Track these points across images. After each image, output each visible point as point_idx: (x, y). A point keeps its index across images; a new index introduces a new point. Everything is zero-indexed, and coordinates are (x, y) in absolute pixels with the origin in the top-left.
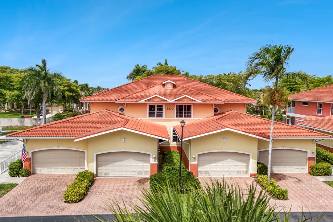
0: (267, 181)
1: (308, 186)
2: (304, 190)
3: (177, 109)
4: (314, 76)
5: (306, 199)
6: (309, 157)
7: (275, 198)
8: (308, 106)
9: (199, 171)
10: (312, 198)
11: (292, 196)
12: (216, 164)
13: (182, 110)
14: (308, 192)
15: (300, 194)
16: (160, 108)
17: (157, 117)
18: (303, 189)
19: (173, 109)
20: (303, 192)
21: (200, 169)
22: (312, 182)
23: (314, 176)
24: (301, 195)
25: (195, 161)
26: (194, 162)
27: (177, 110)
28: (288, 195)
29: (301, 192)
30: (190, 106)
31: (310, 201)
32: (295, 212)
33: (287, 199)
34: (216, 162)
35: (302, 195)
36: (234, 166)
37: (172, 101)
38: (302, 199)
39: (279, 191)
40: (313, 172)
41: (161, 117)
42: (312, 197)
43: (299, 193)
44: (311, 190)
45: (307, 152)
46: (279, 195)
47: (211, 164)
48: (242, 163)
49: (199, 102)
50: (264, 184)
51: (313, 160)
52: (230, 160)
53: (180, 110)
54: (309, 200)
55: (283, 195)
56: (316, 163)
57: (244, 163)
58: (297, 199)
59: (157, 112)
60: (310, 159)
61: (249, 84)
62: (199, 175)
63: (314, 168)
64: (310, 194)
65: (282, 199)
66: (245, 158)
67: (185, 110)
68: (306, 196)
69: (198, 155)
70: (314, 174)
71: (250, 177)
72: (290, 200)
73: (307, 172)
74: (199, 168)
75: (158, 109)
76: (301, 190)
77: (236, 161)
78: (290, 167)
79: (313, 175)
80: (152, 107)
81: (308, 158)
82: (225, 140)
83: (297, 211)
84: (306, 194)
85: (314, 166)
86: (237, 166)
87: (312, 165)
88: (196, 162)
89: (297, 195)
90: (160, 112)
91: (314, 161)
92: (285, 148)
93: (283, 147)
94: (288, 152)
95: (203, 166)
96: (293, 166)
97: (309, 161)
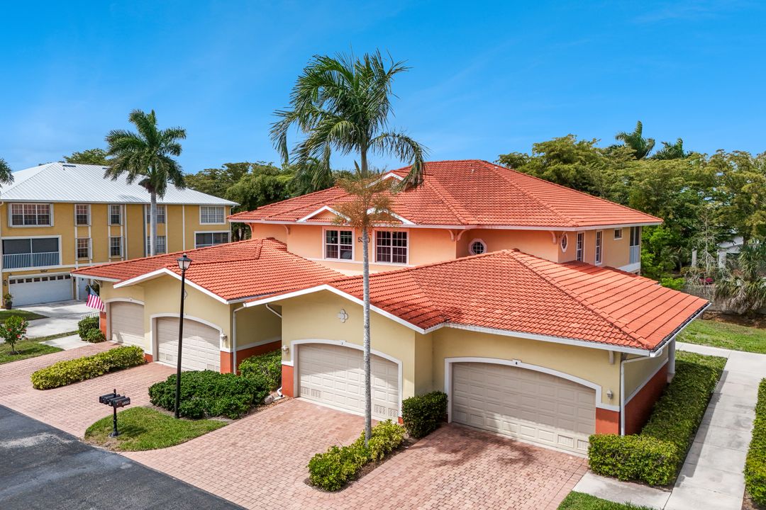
3: (378, 240)
6: (597, 409)
9: (302, 385)
13: (389, 244)
16: (346, 237)
17: (341, 258)
21: (306, 381)
25: (290, 360)
27: (378, 242)
30: (405, 234)
41: (349, 258)
49: (407, 223)
51: (611, 421)
53: (384, 243)
57: (391, 384)
59: (342, 247)
60: (602, 414)
62: (302, 395)
67: (394, 244)
69: (299, 346)
75: (342, 241)
77: (373, 376)
78: (543, 427)
80: (332, 235)
81: (594, 410)
82: (342, 316)
86: (375, 389)
88: (291, 363)
90: (346, 247)
91: (614, 424)
92: (520, 365)
93: (515, 361)
94: (538, 379)
95: (310, 376)
96: (554, 428)
97: (598, 420)
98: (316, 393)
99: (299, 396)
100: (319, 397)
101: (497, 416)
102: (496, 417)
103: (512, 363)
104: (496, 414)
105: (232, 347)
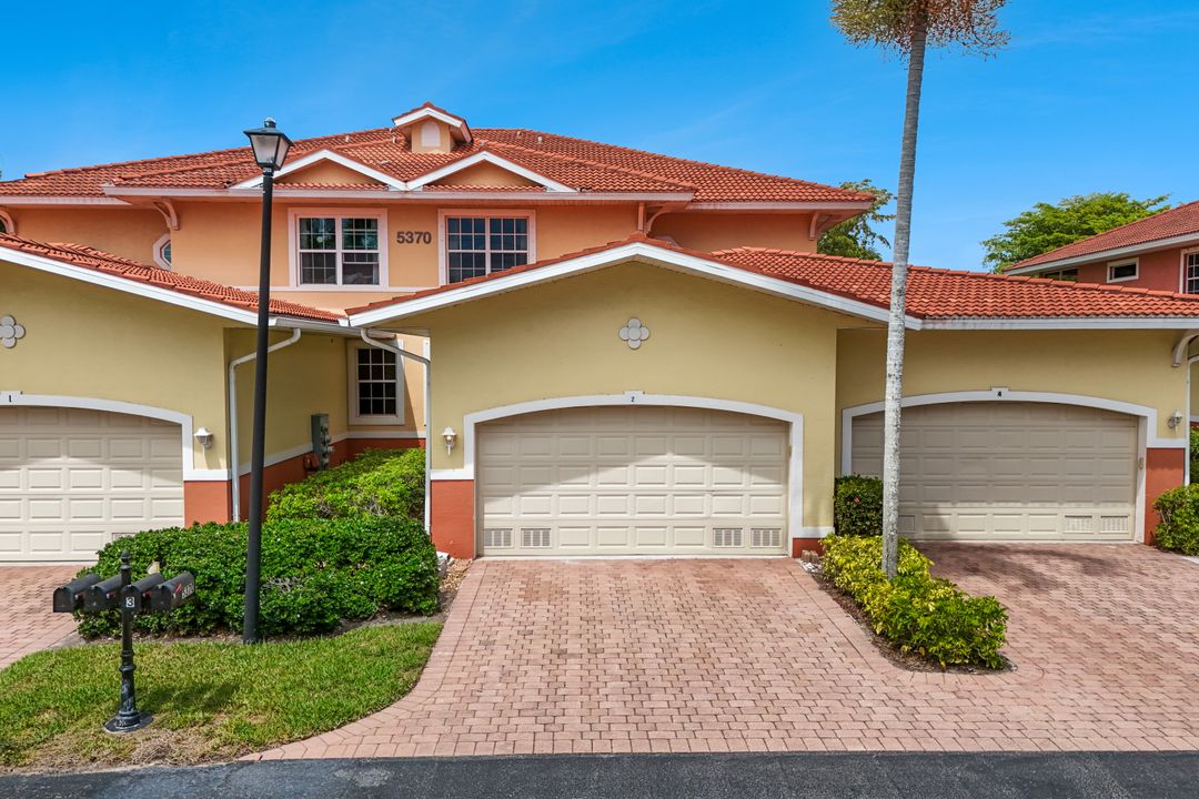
0: (880, 564)
1: (1149, 599)
2: (1122, 619)
3: (449, 237)
4: (1161, 199)
5: (1139, 668)
6: (1150, 450)
7: (911, 661)
8: (1136, 277)
9: (487, 525)
10: (1179, 663)
11: (1040, 648)
12: (594, 481)
13: (480, 243)
14: (1148, 629)
15: (1095, 637)
16: (361, 230)
17: (344, 283)
18: (1117, 611)
19: (427, 238)
20: (1117, 628)
22: (1175, 579)
23: (1183, 553)
24: (1101, 646)
25: (462, 466)
26: (454, 467)
27: (451, 241)
28: (1006, 635)
29: (1104, 630)
30: (523, 224)
31: (1171, 680)
32: (1053, 755)
33: (1001, 665)
34: (588, 473)
35: (1107, 643)
36: (701, 493)
37: (413, 185)
38: (1111, 668)
39: (939, 609)
40: (1175, 528)
41: (369, 282)
42: (1181, 656)
43: (1091, 634)
44: (1168, 620)
45: (1135, 420)
46: (941, 634)
47: (559, 481)
48: (745, 476)
49: (557, 189)
50: (857, 579)
51: (1171, 467)
52: (669, 457)
53: (467, 243)
54: (1162, 675)
55: (968, 636)
56: (1191, 482)
57: (759, 474)
58: (1073, 669)
59: (347, 257)
60: (1160, 459)
61: (881, 238)
62: (487, 550)
63: (1181, 505)
64: (1166, 637)
65: (962, 668)
66: (765, 445)
67: (495, 243)
68: (1137, 649)
69: (481, 427)
70: (1182, 542)
71: (795, 556)
72: (1025, 671)
73: (1140, 535)
74: (488, 507)
75: (347, 243)
76: (1103, 620)
77: (708, 465)
78: (1035, 508)
79: (1178, 550)
80: (316, 230)
81: (1143, 455)
82: (634, 334)
83: (1068, 747)
84: (1135, 639)
85: (1182, 495)
86: (714, 493)
87: (1170, 492)
88: (467, 472)
89: (1073, 644)
90: (361, 257)
91: (1176, 472)
92: (1008, 396)
93: (996, 391)
94: (1027, 420)
95: (516, 498)
96: (1056, 505)
97: (1150, 471)
98: (538, 536)
99: (479, 556)
100: (546, 543)
101: (943, 508)
102: (942, 511)
103: (992, 396)
104: (941, 505)
105: (229, 466)
